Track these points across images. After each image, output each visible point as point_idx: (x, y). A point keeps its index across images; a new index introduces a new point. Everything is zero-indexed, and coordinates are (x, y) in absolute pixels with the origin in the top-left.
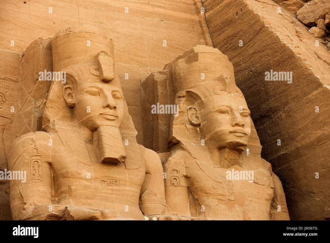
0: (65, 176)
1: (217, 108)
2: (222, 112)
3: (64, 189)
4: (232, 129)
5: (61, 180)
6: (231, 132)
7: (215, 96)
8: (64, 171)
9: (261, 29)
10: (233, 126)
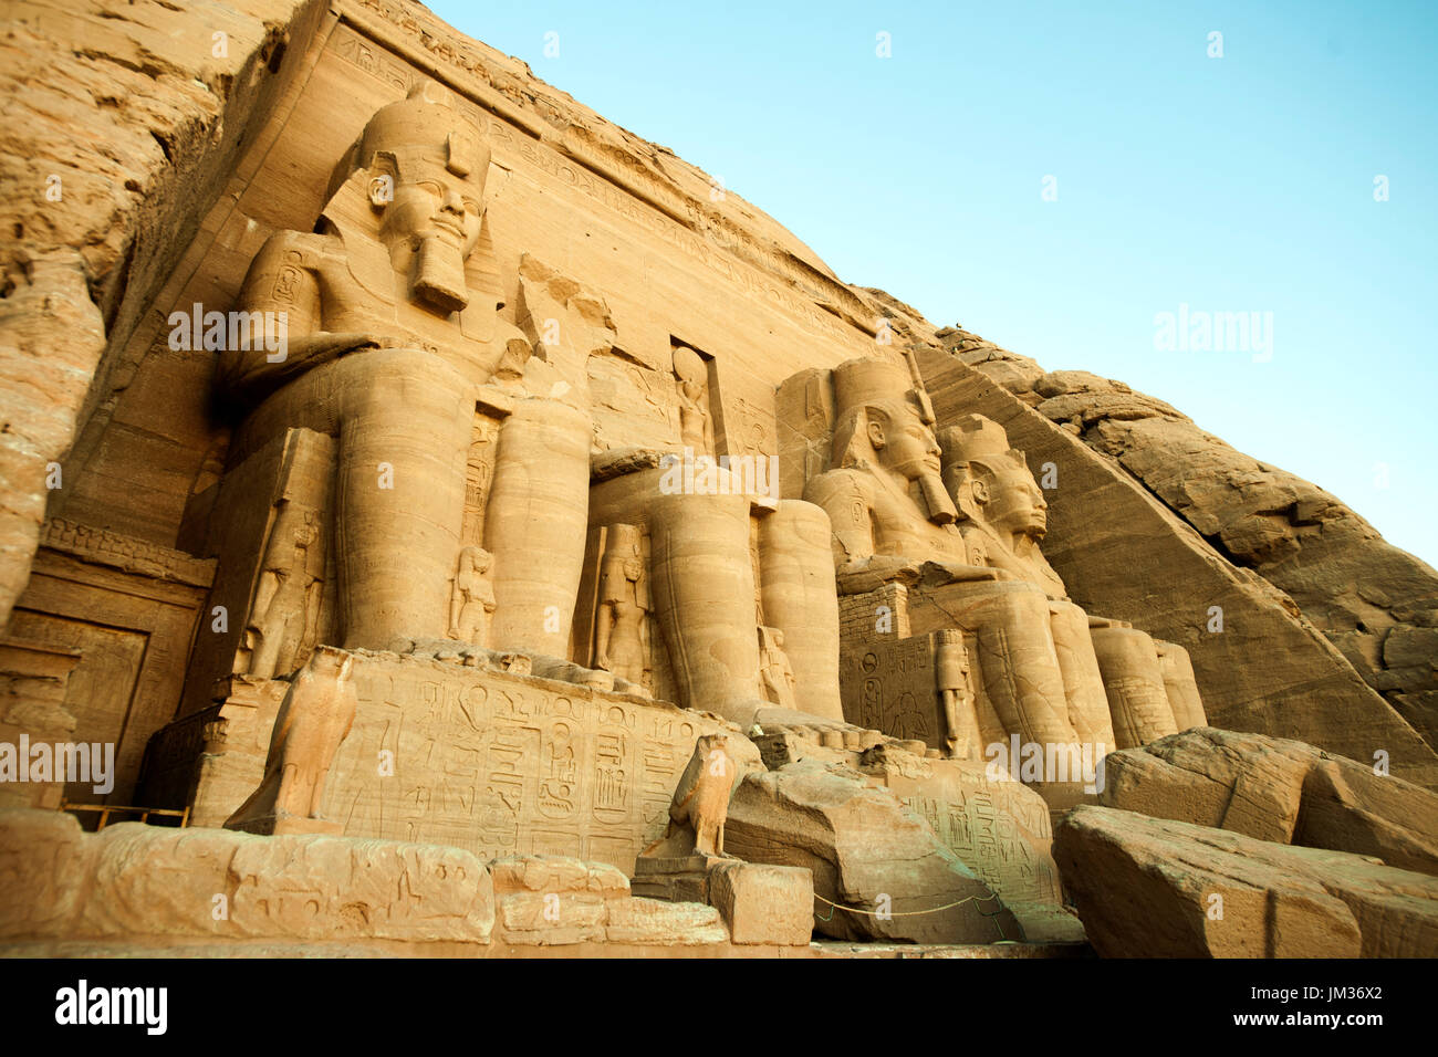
0: (892, 528)
1: (1016, 485)
2: (1022, 490)
3: (888, 544)
4: (1035, 511)
5: (887, 532)
6: (1033, 515)
7: (1010, 471)
8: (893, 521)
9: (1018, 414)
10: (1035, 508)
